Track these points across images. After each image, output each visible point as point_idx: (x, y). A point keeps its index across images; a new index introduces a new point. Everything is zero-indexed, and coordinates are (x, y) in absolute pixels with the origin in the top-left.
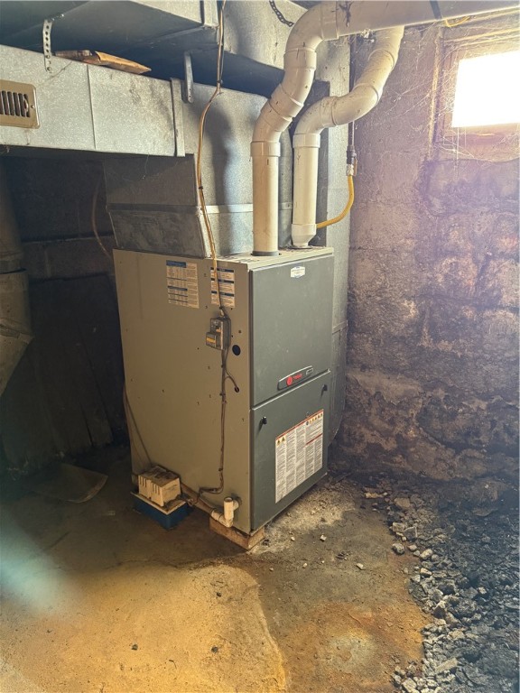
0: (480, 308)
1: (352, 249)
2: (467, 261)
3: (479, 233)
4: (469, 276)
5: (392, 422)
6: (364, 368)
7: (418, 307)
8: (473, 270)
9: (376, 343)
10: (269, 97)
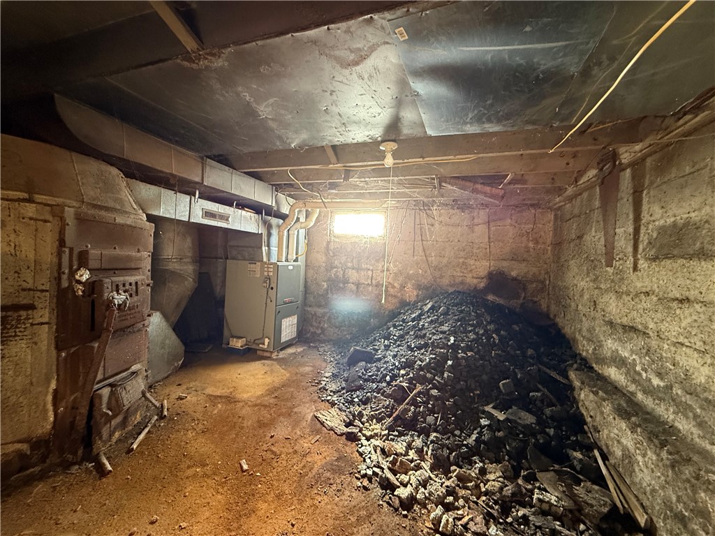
0: (344, 284)
1: (306, 266)
2: (340, 270)
3: (342, 262)
4: (340, 274)
5: (320, 323)
6: (310, 306)
7: (327, 284)
8: (342, 273)
9: (314, 297)
10: (284, 221)
